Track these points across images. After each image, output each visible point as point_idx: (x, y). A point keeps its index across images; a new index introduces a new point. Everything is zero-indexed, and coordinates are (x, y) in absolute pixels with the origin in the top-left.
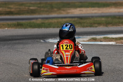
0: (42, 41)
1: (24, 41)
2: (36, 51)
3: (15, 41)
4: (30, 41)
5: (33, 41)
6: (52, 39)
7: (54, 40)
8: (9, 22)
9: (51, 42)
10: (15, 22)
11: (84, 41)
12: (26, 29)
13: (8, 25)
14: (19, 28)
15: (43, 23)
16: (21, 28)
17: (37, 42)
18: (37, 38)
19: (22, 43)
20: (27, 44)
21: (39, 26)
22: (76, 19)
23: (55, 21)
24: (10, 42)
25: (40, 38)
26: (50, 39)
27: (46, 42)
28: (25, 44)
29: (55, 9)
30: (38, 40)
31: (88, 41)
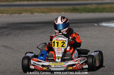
0: (96, 25)
1: (79, 25)
2: (91, 34)
4: (85, 24)
5: (88, 24)
6: (106, 23)
7: (107, 23)
8: (66, 7)
9: (104, 26)
10: (71, 7)
12: (81, 14)
13: (65, 9)
14: (75, 13)
15: (97, 8)
16: (77, 13)
17: (92, 25)
18: (91, 22)
19: (77, 27)
20: (82, 27)
21: (94, 11)
25: (94, 22)
26: (104, 23)
27: (100, 26)
28: (80, 27)
30: (92, 24)
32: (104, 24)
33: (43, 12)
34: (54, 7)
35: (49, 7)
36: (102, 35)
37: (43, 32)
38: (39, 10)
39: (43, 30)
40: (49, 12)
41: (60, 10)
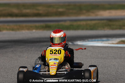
0: (70, 43)
3: (42, 44)
6: (81, 41)
8: (37, 24)
9: (80, 45)
10: (43, 24)
11: (113, 44)
13: (36, 27)
14: (47, 30)
15: (71, 25)
21: (68, 28)
22: (105, 21)
23: (84, 23)
24: (38, 44)
25: (68, 41)
27: (74, 44)
29: (84, 12)
31: (117, 43)
32: (79, 43)
33: (13, 30)
34: (24, 24)
35: (18, 24)
36: (77, 55)
37: (12, 51)
38: (8, 27)
39: (12, 49)
40: (18, 29)
41: (31, 27)
